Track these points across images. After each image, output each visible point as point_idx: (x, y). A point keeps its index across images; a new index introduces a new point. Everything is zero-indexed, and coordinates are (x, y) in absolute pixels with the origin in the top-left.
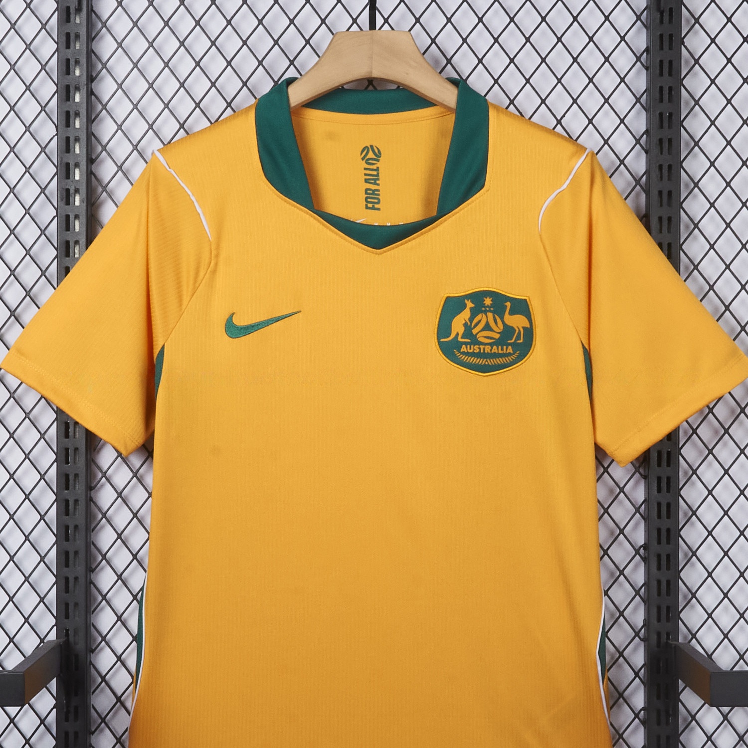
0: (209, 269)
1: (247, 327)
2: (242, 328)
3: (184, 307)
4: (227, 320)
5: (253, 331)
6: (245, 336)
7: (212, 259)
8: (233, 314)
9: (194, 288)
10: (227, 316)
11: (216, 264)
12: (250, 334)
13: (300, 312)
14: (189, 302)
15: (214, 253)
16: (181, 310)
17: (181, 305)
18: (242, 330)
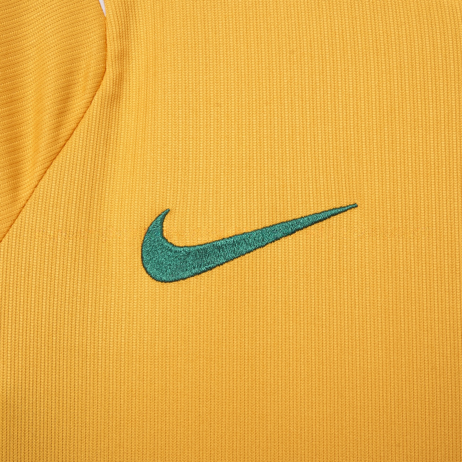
0: (99, 93)
1: (205, 250)
2: (189, 254)
3: (24, 193)
4: (148, 231)
5: (222, 260)
6: (198, 277)
7: (109, 62)
8: (166, 212)
9: (55, 140)
10: (148, 220)
11: (120, 81)
12: (211, 269)
13: (355, 206)
14: (40, 180)
15: (112, 48)
16: (14, 200)
17: (15, 188)
18: (190, 259)
